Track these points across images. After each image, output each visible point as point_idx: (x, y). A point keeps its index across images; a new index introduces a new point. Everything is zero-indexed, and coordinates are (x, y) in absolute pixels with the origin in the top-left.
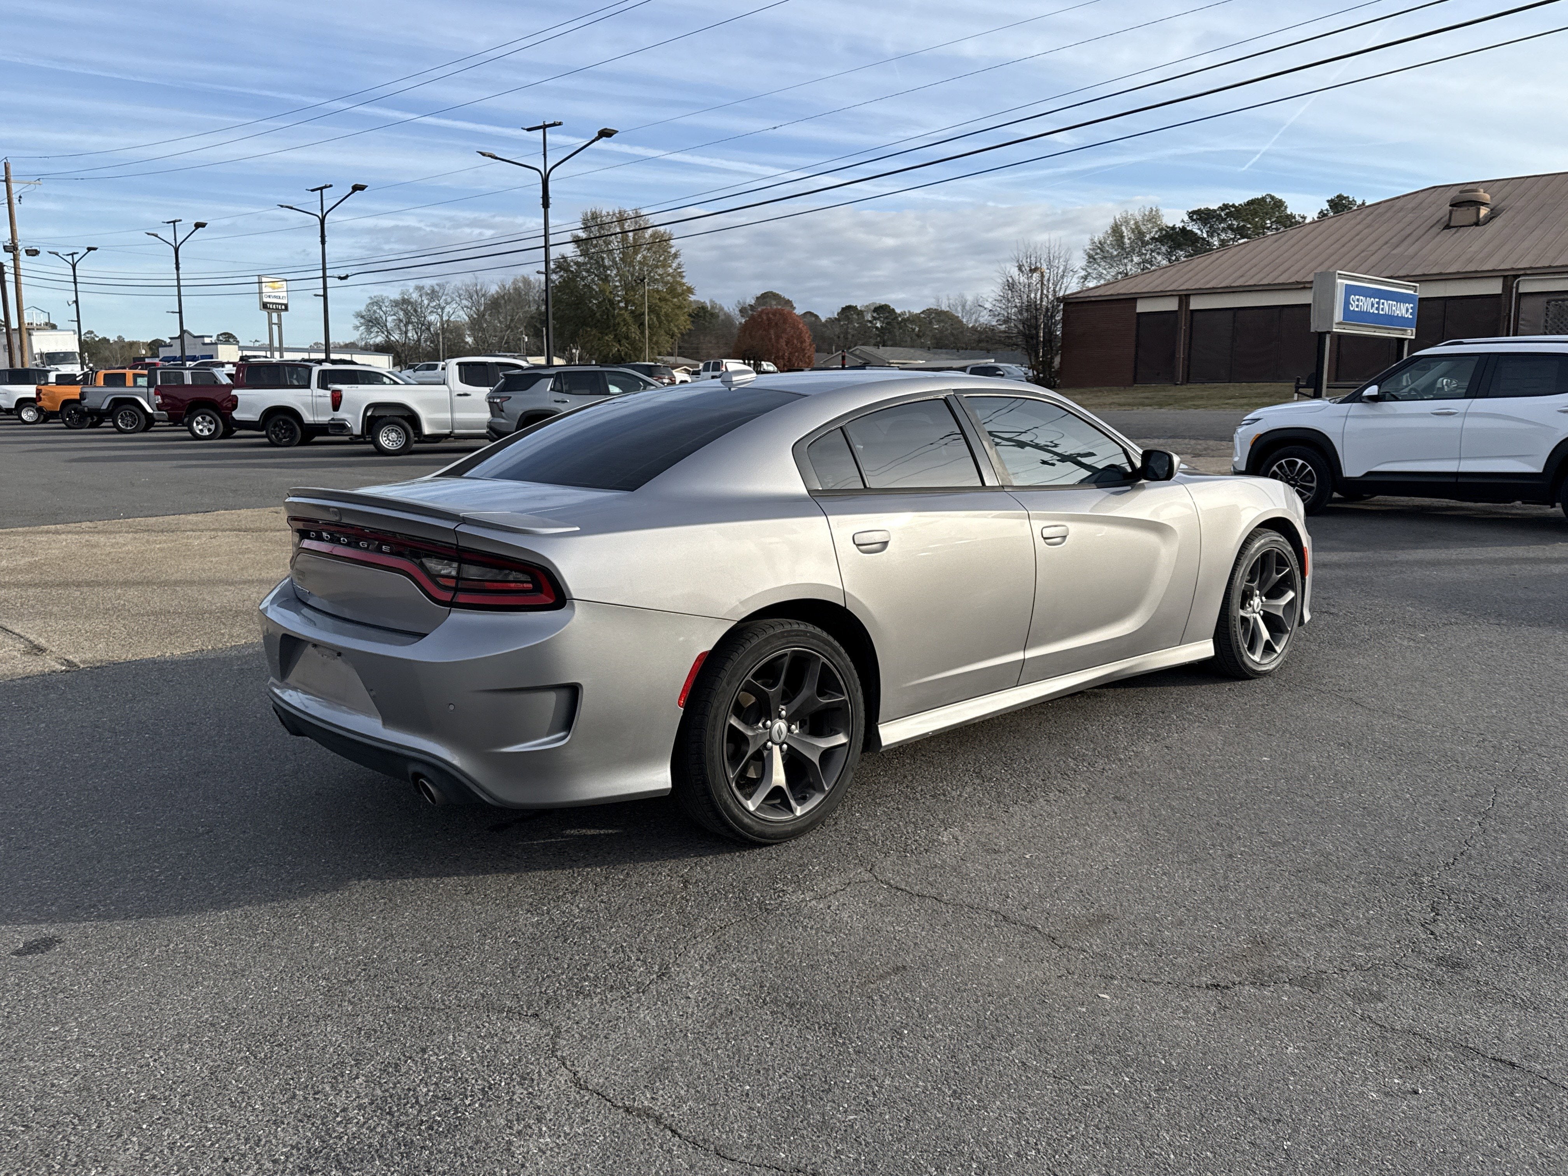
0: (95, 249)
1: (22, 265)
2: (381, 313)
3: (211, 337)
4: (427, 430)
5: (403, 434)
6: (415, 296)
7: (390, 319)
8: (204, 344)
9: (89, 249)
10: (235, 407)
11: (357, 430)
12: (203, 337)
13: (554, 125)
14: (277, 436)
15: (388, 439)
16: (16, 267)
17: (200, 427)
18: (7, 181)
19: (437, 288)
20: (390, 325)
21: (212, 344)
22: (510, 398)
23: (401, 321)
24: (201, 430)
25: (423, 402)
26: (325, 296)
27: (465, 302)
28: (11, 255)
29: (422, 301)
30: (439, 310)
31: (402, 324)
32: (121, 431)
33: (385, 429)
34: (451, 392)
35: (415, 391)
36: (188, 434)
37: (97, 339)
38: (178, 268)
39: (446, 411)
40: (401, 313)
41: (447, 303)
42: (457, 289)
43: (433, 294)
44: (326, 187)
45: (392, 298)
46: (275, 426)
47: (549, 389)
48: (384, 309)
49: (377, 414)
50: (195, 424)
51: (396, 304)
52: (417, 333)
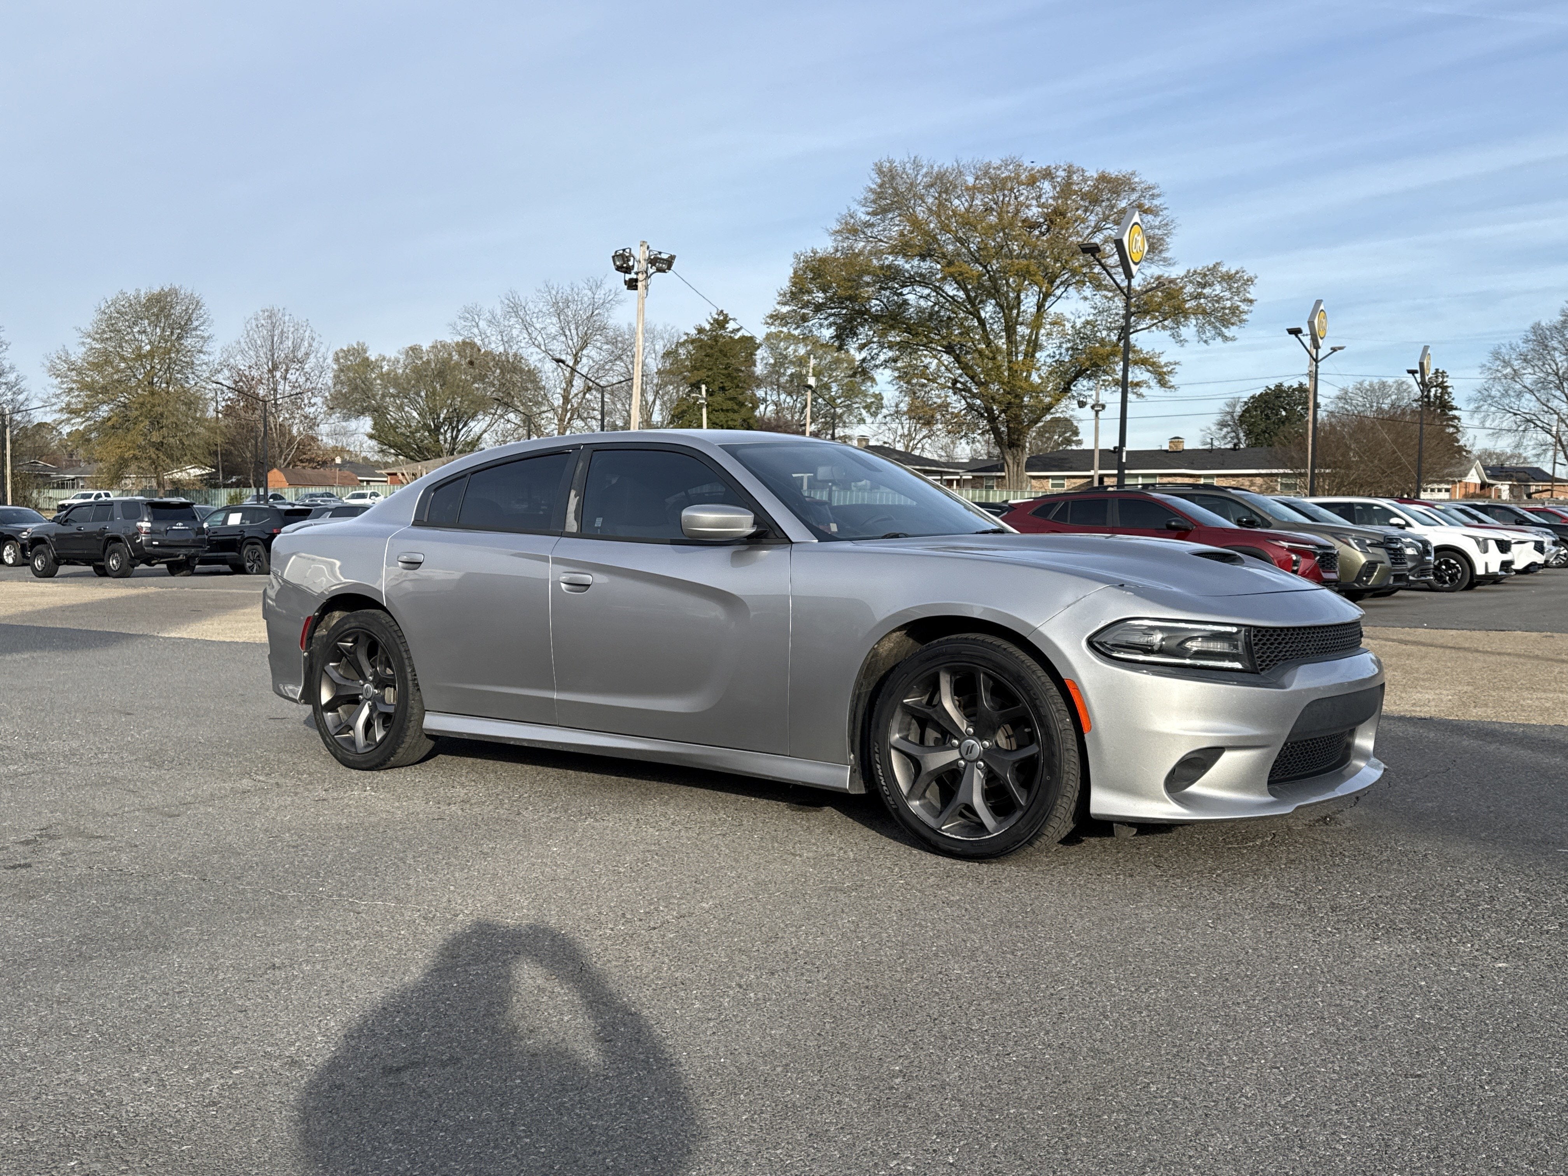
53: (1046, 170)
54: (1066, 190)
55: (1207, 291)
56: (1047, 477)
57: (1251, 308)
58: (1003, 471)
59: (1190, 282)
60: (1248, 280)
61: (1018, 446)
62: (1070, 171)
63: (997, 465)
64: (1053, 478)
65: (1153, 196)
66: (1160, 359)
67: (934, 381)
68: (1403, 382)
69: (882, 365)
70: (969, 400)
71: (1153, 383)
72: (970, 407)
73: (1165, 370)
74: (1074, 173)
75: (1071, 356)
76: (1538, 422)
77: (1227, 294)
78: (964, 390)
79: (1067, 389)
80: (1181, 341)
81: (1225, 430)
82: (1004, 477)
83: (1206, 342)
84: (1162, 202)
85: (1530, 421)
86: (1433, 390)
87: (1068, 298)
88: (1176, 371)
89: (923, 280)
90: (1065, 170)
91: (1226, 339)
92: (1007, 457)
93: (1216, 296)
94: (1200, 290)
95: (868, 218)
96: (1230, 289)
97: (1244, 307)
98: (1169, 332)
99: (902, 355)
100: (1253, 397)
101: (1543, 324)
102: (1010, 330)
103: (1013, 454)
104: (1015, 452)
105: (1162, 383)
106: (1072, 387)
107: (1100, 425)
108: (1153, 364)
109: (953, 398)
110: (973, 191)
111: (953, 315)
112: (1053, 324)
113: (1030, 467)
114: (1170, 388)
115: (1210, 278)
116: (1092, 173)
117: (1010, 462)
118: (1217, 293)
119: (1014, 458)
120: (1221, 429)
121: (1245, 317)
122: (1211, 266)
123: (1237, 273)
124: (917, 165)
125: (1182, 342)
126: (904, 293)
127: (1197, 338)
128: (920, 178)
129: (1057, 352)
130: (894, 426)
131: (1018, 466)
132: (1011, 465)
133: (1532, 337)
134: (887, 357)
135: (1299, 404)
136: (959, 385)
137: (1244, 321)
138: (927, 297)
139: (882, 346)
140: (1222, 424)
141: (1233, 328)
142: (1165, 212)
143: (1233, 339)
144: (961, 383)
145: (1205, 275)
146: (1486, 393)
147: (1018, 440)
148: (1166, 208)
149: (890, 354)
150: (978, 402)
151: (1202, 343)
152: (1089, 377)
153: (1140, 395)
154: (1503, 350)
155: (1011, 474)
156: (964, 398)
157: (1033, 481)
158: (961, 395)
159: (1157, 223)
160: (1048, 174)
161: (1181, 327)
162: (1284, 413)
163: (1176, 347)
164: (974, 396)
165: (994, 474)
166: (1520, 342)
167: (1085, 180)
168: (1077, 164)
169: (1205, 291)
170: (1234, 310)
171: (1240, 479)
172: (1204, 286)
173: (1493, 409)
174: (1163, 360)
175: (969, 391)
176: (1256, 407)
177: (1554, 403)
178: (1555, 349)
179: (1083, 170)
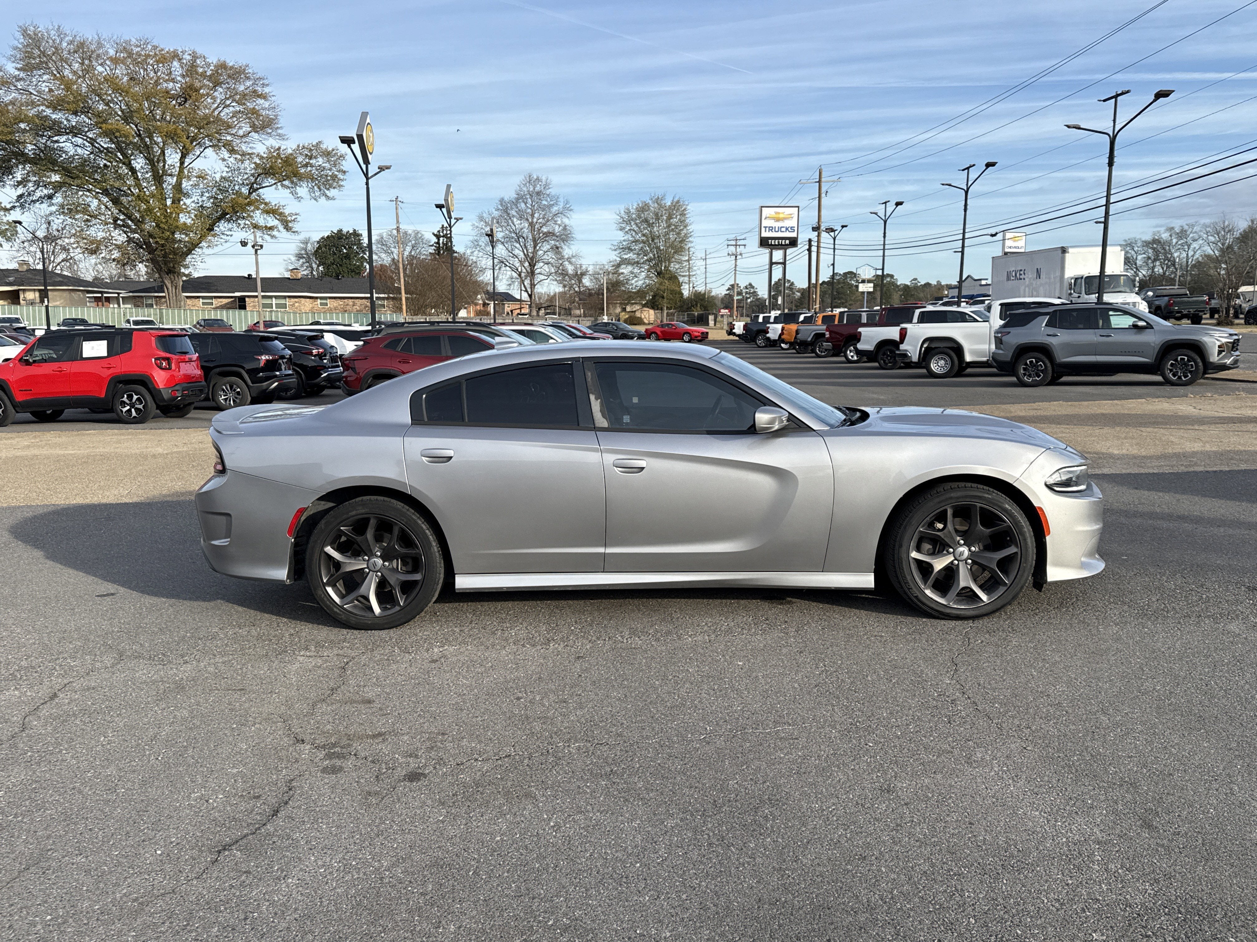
0: (846, 226)
1: (822, 240)
2: (1133, 253)
3: (987, 279)
4: (968, 358)
5: (949, 362)
6: (1165, 236)
7: (1139, 257)
8: (981, 285)
9: (843, 227)
10: (859, 340)
11: (915, 358)
12: (980, 280)
13: (1122, 94)
14: (884, 361)
15: (937, 366)
16: (818, 242)
17: (852, 354)
18: (819, 182)
19: (1186, 227)
20: (1139, 263)
21: (987, 285)
22: (1009, 332)
23: (1149, 258)
24: (852, 356)
25: (968, 336)
26: (962, 252)
27: (1211, 239)
28: (816, 233)
29: (1171, 240)
30: (1186, 247)
31: (1150, 261)
32: (818, 356)
33: (936, 358)
34: (990, 327)
35: (959, 327)
36: (843, 359)
37: (919, 284)
38: (884, 237)
39: (985, 343)
40: (1150, 251)
41: (1194, 240)
42: (1205, 226)
43: (1182, 234)
44: (971, 167)
45: (1143, 239)
46: (884, 354)
47: (1044, 325)
48: (1136, 249)
49: (933, 346)
50: (848, 352)
51: (1147, 244)
52: (1163, 268)
53: (174, 52)
54: (191, 70)
55: (313, 161)
56: (198, 297)
57: (345, 177)
58: (164, 292)
59: (301, 154)
60: (341, 157)
61: (175, 273)
62: (195, 56)
63: (154, 287)
64: (203, 298)
65: (263, 85)
66: (285, 211)
67: (95, 217)
68: (418, 232)
69: (38, 200)
70: (129, 234)
71: (281, 228)
72: (130, 240)
73: (289, 218)
74: (197, 58)
75: (213, 203)
76: (507, 264)
77: (327, 165)
78: (123, 226)
79: (211, 229)
80: (298, 197)
81: (301, 260)
82: (164, 297)
83: (315, 199)
84: (270, 91)
85: (503, 262)
86: (441, 239)
87: (205, 157)
88: (298, 220)
89: (74, 131)
90: (190, 55)
91: (328, 198)
92: (166, 281)
93: (319, 166)
94: (307, 160)
95: (17, 73)
96: (328, 161)
97: (340, 176)
98: (289, 191)
99: (56, 192)
100: (323, 238)
101: (506, 199)
102: (158, 179)
103: (171, 279)
104: (172, 277)
105: (288, 228)
106: (215, 228)
107: (259, 261)
108: (281, 214)
109: (116, 233)
110: (115, 61)
111: (109, 164)
112: (198, 177)
113: (184, 290)
114: (294, 232)
115: (314, 153)
116: (213, 60)
117: (169, 286)
118: (320, 163)
119: (172, 282)
120: (298, 260)
121: (341, 183)
122: (314, 143)
123: (333, 150)
124: (60, 33)
125: (299, 199)
126: (61, 141)
127: (309, 197)
128: (64, 44)
129: (200, 200)
130: (32, 249)
131: (176, 289)
132: (170, 288)
133: (500, 207)
134: (43, 194)
135: (355, 245)
136: (119, 222)
137: (342, 186)
138: (83, 147)
139: (37, 184)
140: (299, 256)
141: (332, 190)
142: (273, 98)
143: (333, 199)
144: (121, 220)
145: (311, 150)
146: (476, 243)
147: (174, 267)
148: (273, 96)
149: (46, 192)
150: (136, 236)
151: (313, 200)
152: (229, 221)
153: (273, 237)
154: (484, 215)
155: (171, 294)
156: (125, 232)
157: (188, 300)
158: (123, 231)
159: (267, 106)
160: (175, 56)
161: (298, 188)
162: (345, 251)
163: (295, 202)
164: (134, 231)
165: (152, 294)
166: (494, 210)
167: (208, 65)
168: (199, 51)
169: (311, 162)
170: (334, 177)
171: (346, 300)
172: (311, 158)
173: (481, 254)
174: (287, 211)
175: (128, 227)
176: (326, 245)
177: (516, 252)
178: (513, 216)
179: (204, 57)
